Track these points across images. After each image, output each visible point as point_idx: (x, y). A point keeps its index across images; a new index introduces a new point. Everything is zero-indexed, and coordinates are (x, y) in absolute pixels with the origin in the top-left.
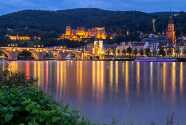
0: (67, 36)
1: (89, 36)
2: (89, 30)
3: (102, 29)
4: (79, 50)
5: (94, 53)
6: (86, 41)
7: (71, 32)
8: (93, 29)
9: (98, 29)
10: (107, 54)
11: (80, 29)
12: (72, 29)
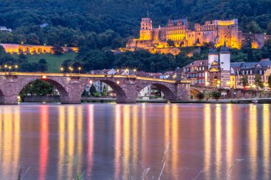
0: (141, 42)
1: (198, 41)
2: (198, 27)
3: (232, 22)
4: (170, 78)
5: (207, 84)
6: (190, 55)
7: (153, 33)
8: (208, 23)
9: (221, 23)
10: (241, 87)
11: (175, 25)
12: (155, 26)
